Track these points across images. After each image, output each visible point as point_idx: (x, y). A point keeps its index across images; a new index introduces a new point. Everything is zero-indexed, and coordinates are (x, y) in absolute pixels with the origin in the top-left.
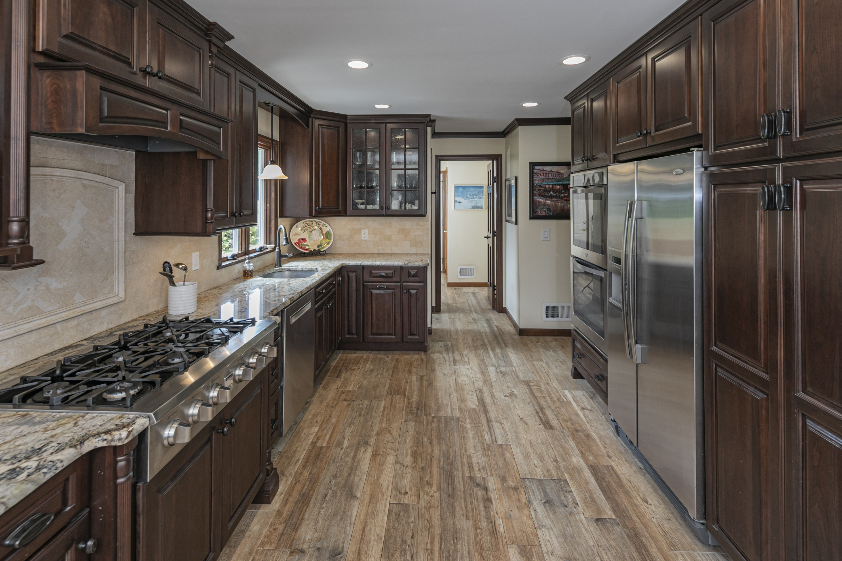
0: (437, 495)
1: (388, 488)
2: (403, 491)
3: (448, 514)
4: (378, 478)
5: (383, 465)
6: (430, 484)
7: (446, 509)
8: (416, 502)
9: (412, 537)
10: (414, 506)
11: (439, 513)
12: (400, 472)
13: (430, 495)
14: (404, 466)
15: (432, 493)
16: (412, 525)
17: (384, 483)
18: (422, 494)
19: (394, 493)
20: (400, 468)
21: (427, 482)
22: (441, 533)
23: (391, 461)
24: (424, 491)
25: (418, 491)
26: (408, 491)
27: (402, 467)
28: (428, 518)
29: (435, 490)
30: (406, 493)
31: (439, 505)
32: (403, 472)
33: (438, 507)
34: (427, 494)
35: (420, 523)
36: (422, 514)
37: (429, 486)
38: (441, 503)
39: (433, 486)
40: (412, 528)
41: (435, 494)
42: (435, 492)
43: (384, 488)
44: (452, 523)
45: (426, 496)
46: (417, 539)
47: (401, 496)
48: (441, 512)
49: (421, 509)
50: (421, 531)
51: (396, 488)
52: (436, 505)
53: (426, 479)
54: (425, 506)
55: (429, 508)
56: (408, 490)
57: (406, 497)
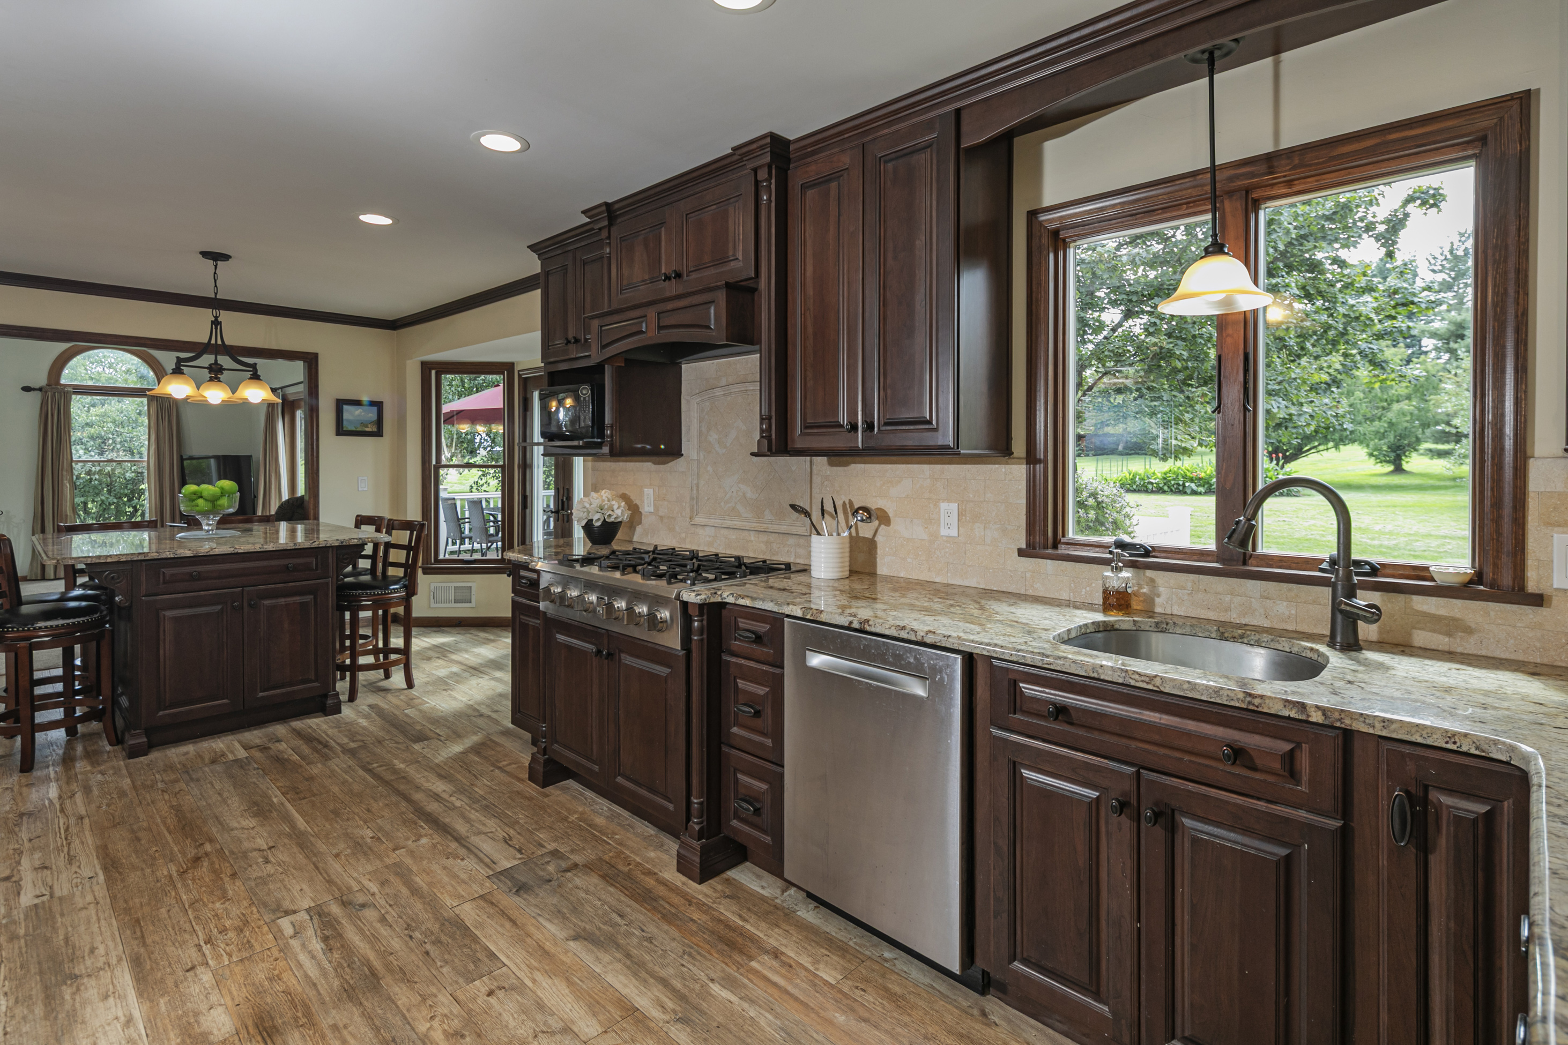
0: (422, 1027)
1: (534, 981)
2: (501, 994)
3: (380, 1012)
4: (570, 983)
5: (590, 1007)
6: (452, 1035)
7: (389, 1015)
8: (459, 994)
9: (427, 953)
10: (456, 986)
11: (399, 1003)
12: (539, 1017)
13: (437, 1019)
14: (543, 1032)
15: (436, 1023)
16: (439, 964)
17: (550, 981)
18: (456, 1009)
19: (514, 981)
20: (545, 1023)
21: (463, 1036)
22: (378, 982)
23: (582, 1024)
24: (457, 1016)
25: (469, 1012)
26: (489, 998)
27: (545, 1029)
28: (416, 986)
29: (432, 1033)
30: (490, 993)
31: (408, 1015)
32: (534, 1020)
33: (408, 1010)
34: (446, 1015)
35: (427, 973)
36: (434, 984)
37: (451, 1031)
38: (405, 1018)
39: (442, 1037)
40: (437, 960)
41: (428, 1025)
42: (431, 1028)
43: (538, 976)
44: (366, 1003)
45: (446, 1011)
46: (417, 955)
47: (495, 984)
48: (397, 1007)
49: (439, 990)
50: (418, 966)
51: (518, 988)
52: (414, 1010)
53: (468, 1039)
54: (436, 996)
55: (424, 999)
56: (492, 1000)
57: (484, 990)
